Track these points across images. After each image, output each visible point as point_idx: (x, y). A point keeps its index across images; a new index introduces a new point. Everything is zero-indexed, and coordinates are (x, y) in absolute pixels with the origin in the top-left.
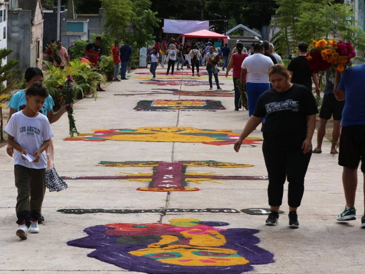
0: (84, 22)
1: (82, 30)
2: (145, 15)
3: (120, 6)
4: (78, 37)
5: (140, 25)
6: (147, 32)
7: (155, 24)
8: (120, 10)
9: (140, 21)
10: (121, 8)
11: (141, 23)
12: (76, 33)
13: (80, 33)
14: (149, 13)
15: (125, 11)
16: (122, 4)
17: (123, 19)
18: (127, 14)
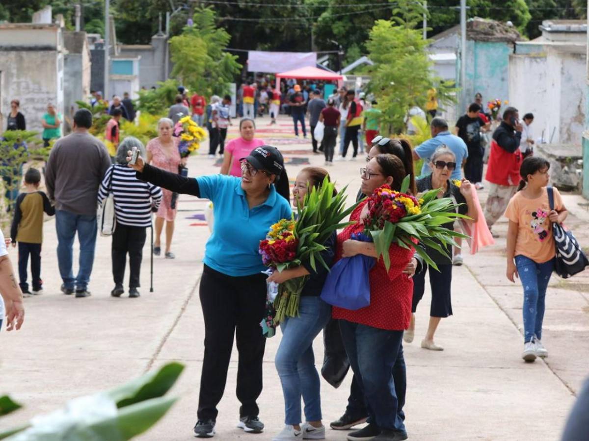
0: (135, 60)
1: (131, 71)
2: (223, 60)
3: (193, 49)
4: (127, 82)
5: (217, 73)
6: (225, 81)
7: (235, 70)
8: (192, 53)
9: (216, 67)
10: (194, 51)
11: (217, 69)
12: (124, 77)
13: (129, 76)
14: (227, 58)
15: (199, 55)
16: (195, 47)
17: (196, 65)
18: (201, 58)
